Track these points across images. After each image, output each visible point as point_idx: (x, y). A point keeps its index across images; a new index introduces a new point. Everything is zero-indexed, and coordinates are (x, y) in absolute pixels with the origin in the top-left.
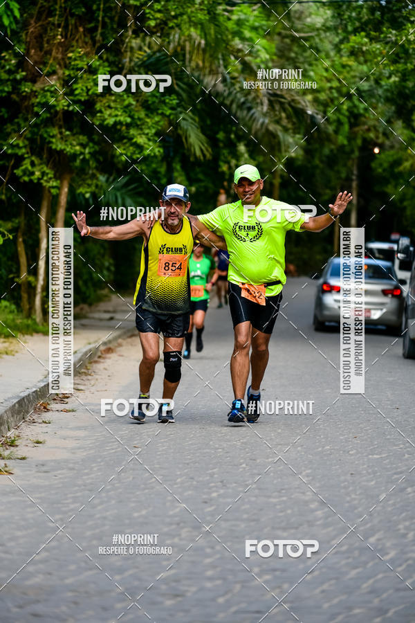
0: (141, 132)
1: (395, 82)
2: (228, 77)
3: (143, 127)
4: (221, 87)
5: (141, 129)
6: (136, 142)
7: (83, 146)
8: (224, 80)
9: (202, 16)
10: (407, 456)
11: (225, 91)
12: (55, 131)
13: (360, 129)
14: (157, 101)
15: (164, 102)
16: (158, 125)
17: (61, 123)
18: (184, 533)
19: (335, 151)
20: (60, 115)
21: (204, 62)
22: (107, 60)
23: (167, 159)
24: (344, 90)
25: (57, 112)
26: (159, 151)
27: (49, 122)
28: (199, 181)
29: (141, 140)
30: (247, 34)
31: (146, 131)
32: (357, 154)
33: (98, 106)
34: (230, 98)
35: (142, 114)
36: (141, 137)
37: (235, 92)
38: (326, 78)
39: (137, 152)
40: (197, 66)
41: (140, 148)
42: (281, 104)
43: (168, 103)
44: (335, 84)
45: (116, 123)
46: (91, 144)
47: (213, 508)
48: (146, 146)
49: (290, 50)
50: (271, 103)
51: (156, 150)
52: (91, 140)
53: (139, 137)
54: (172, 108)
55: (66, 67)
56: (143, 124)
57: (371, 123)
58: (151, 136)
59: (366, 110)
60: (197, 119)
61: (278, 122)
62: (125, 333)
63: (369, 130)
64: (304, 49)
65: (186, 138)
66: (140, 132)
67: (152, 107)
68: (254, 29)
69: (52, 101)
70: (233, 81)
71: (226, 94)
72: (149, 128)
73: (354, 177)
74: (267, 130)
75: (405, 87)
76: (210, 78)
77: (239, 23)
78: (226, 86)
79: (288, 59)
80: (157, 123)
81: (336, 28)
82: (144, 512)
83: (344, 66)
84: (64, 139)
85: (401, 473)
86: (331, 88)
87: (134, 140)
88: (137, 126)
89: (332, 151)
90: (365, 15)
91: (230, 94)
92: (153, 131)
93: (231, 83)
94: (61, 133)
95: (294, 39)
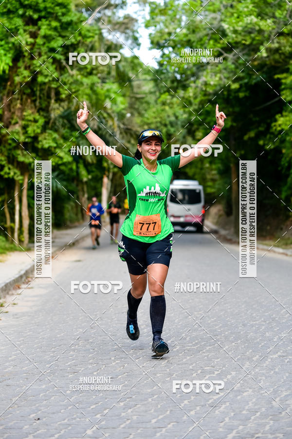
3: (62, 148)
6: (59, 155)
12: (19, 152)
20: (21, 144)
25: (19, 142)
27: (17, 147)
28: (93, 172)
29: (62, 154)
30: (113, 96)
33: (40, 139)
35: (61, 141)
38: (154, 117)
39: (60, 160)
41: (61, 158)
42: (131, 133)
44: (158, 119)
45: (49, 147)
49: (135, 104)
55: (23, 119)
56: (62, 146)
59: (174, 131)
61: (129, 142)
64: (142, 103)
66: (61, 150)
68: (115, 93)
69: (17, 137)
77: (108, 91)
79: (135, 109)
81: (155, 92)
83: (162, 110)
84: (24, 155)
86: (157, 122)
88: (60, 147)
90: (169, 84)
94: (22, 153)
95: (137, 99)
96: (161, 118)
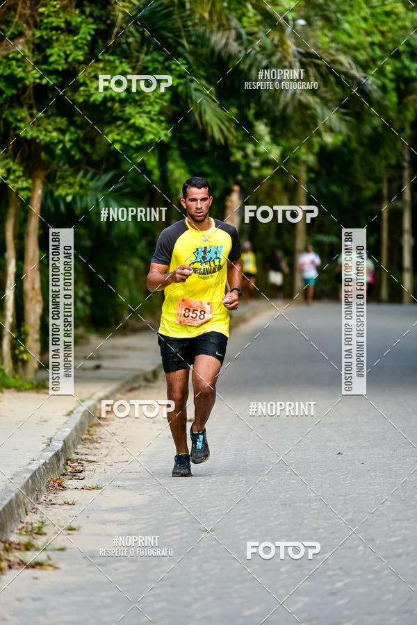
0: (141, 110)
2: (243, 31)
3: (143, 103)
4: (234, 47)
5: (141, 106)
6: (134, 124)
7: (62, 131)
8: (239, 37)
11: (240, 52)
12: (23, 113)
16: (162, 100)
17: (32, 101)
19: (380, 130)
20: (30, 92)
21: (211, 14)
22: (91, 15)
25: (25, 87)
26: (166, 135)
27: (16, 101)
29: (141, 121)
31: (148, 109)
32: (408, 131)
33: (81, 77)
34: (248, 62)
36: (141, 117)
37: (254, 52)
38: (365, 30)
39: (136, 137)
40: (203, 19)
41: (140, 131)
42: (317, 67)
43: (175, 70)
44: (377, 38)
45: (105, 99)
46: (72, 129)
48: (148, 129)
50: (303, 65)
51: (162, 133)
52: (72, 123)
53: (137, 116)
55: (37, 26)
56: (142, 99)
58: (155, 115)
60: (213, 89)
62: (123, 386)
66: (139, 110)
69: (19, 73)
70: (250, 38)
71: (242, 55)
72: (151, 104)
73: (406, 164)
74: (300, 102)
76: (220, 34)
78: (241, 44)
79: (315, 7)
84: (37, 124)
86: (372, 44)
87: (132, 122)
88: (136, 101)
89: (375, 129)
91: (247, 56)
92: (157, 108)
93: (248, 40)
94: (32, 115)
96: (383, 34)
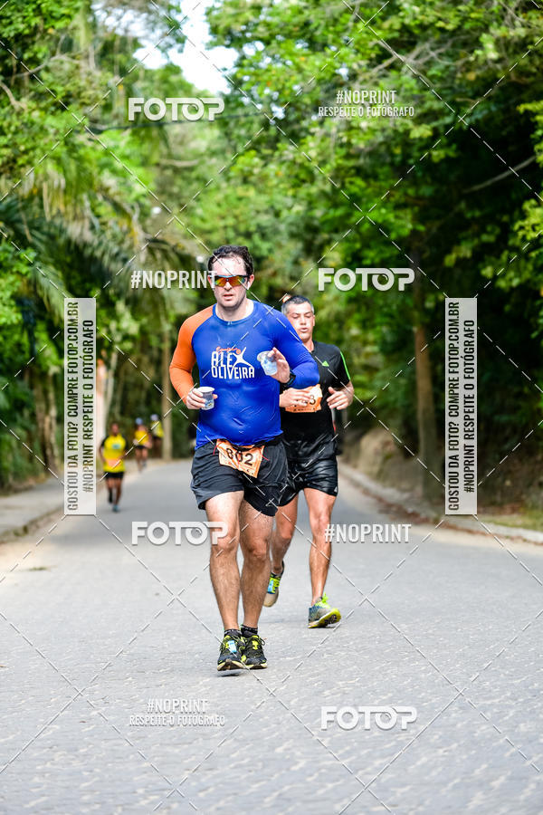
1: (298, 213)
2: (96, 222)
4: (88, 236)
8: (92, 227)
9: (59, 148)
10: (326, 656)
11: (94, 240)
13: (265, 274)
14: (10, 256)
15: (18, 258)
16: (14, 286)
18: (57, 757)
21: (66, 206)
23: (28, 326)
24: (242, 228)
26: (17, 318)
30: (119, 164)
34: (102, 249)
37: (106, 240)
38: (219, 215)
40: (59, 212)
42: (164, 251)
43: (24, 259)
44: (231, 221)
47: (91, 728)
49: (172, 183)
50: (151, 251)
51: (13, 317)
54: (29, 264)
57: (277, 265)
58: (6, 300)
59: (270, 251)
60: (60, 274)
63: (275, 274)
64: (189, 182)
65: (48, 300)
67: (4, 264)
68: (125, 157)
70: (103, 227)
71: (96, 243)
75: (312, 218)
76: (75, 225)
77: (107, 153)
78: (95, 233)
79: (171, 195)
80: (12, 284)
81: (223, 152)
82: (11, 737)
83: (240, 199)
85: (318, 674)
86: (225, 227)
90: (257, 131)
91: (100, 244)
92: (8, 294)
93: (101, 229)
95: (176, 170)
96: (236, 217)
